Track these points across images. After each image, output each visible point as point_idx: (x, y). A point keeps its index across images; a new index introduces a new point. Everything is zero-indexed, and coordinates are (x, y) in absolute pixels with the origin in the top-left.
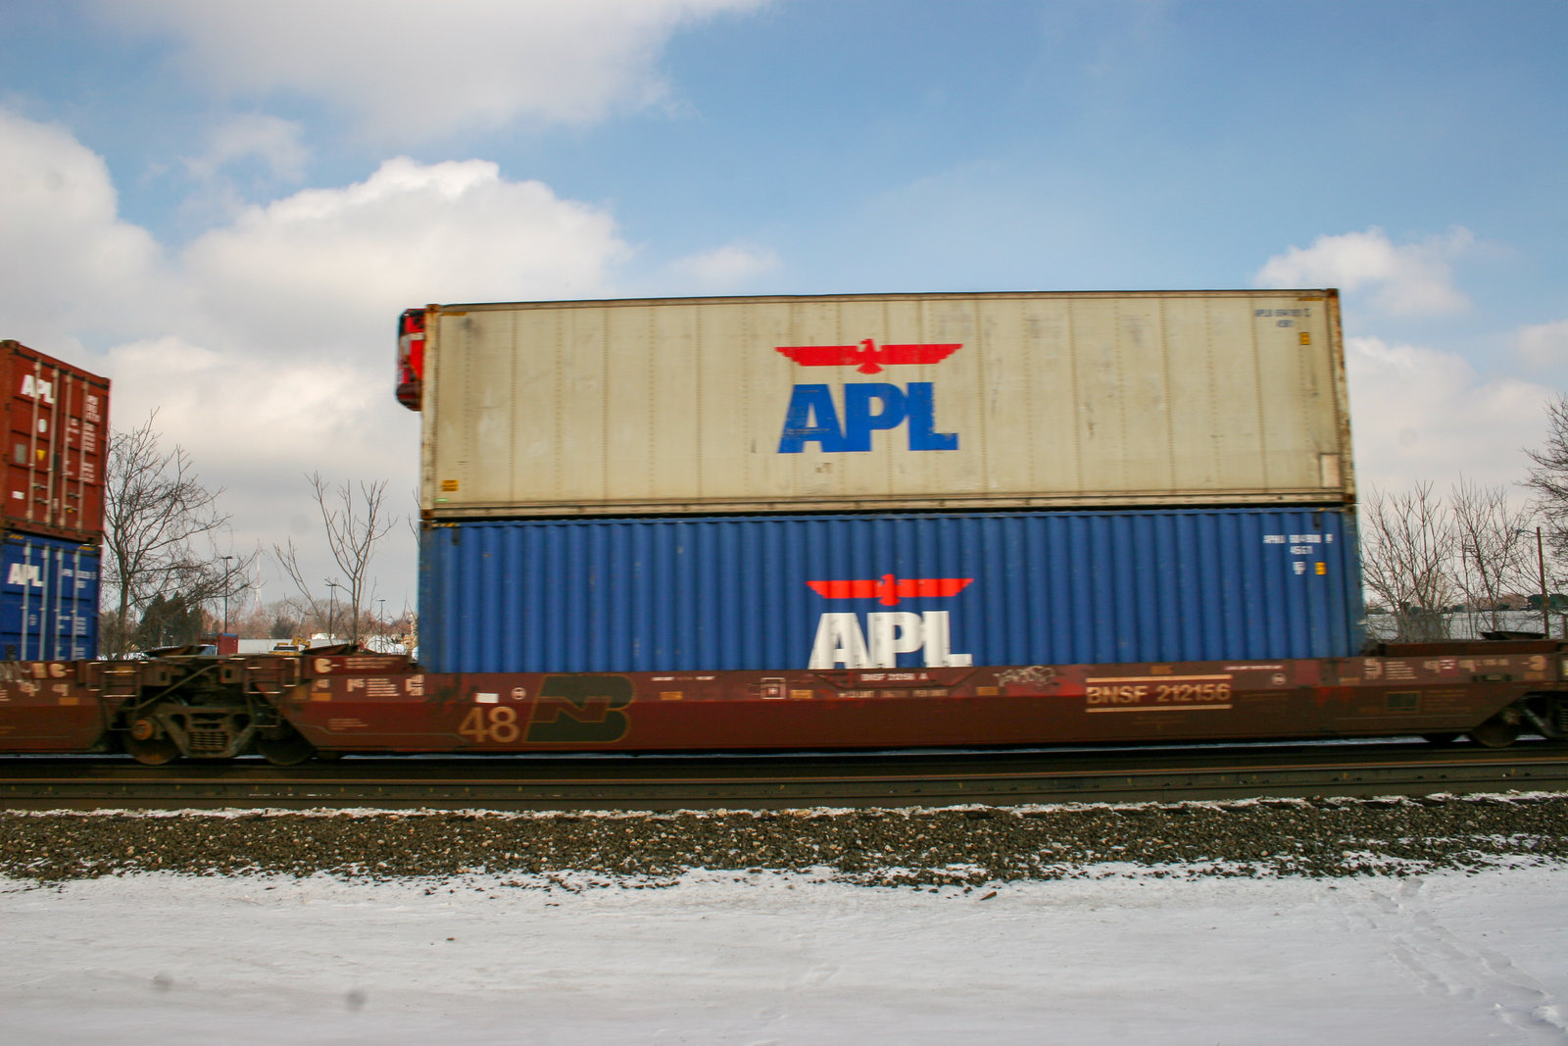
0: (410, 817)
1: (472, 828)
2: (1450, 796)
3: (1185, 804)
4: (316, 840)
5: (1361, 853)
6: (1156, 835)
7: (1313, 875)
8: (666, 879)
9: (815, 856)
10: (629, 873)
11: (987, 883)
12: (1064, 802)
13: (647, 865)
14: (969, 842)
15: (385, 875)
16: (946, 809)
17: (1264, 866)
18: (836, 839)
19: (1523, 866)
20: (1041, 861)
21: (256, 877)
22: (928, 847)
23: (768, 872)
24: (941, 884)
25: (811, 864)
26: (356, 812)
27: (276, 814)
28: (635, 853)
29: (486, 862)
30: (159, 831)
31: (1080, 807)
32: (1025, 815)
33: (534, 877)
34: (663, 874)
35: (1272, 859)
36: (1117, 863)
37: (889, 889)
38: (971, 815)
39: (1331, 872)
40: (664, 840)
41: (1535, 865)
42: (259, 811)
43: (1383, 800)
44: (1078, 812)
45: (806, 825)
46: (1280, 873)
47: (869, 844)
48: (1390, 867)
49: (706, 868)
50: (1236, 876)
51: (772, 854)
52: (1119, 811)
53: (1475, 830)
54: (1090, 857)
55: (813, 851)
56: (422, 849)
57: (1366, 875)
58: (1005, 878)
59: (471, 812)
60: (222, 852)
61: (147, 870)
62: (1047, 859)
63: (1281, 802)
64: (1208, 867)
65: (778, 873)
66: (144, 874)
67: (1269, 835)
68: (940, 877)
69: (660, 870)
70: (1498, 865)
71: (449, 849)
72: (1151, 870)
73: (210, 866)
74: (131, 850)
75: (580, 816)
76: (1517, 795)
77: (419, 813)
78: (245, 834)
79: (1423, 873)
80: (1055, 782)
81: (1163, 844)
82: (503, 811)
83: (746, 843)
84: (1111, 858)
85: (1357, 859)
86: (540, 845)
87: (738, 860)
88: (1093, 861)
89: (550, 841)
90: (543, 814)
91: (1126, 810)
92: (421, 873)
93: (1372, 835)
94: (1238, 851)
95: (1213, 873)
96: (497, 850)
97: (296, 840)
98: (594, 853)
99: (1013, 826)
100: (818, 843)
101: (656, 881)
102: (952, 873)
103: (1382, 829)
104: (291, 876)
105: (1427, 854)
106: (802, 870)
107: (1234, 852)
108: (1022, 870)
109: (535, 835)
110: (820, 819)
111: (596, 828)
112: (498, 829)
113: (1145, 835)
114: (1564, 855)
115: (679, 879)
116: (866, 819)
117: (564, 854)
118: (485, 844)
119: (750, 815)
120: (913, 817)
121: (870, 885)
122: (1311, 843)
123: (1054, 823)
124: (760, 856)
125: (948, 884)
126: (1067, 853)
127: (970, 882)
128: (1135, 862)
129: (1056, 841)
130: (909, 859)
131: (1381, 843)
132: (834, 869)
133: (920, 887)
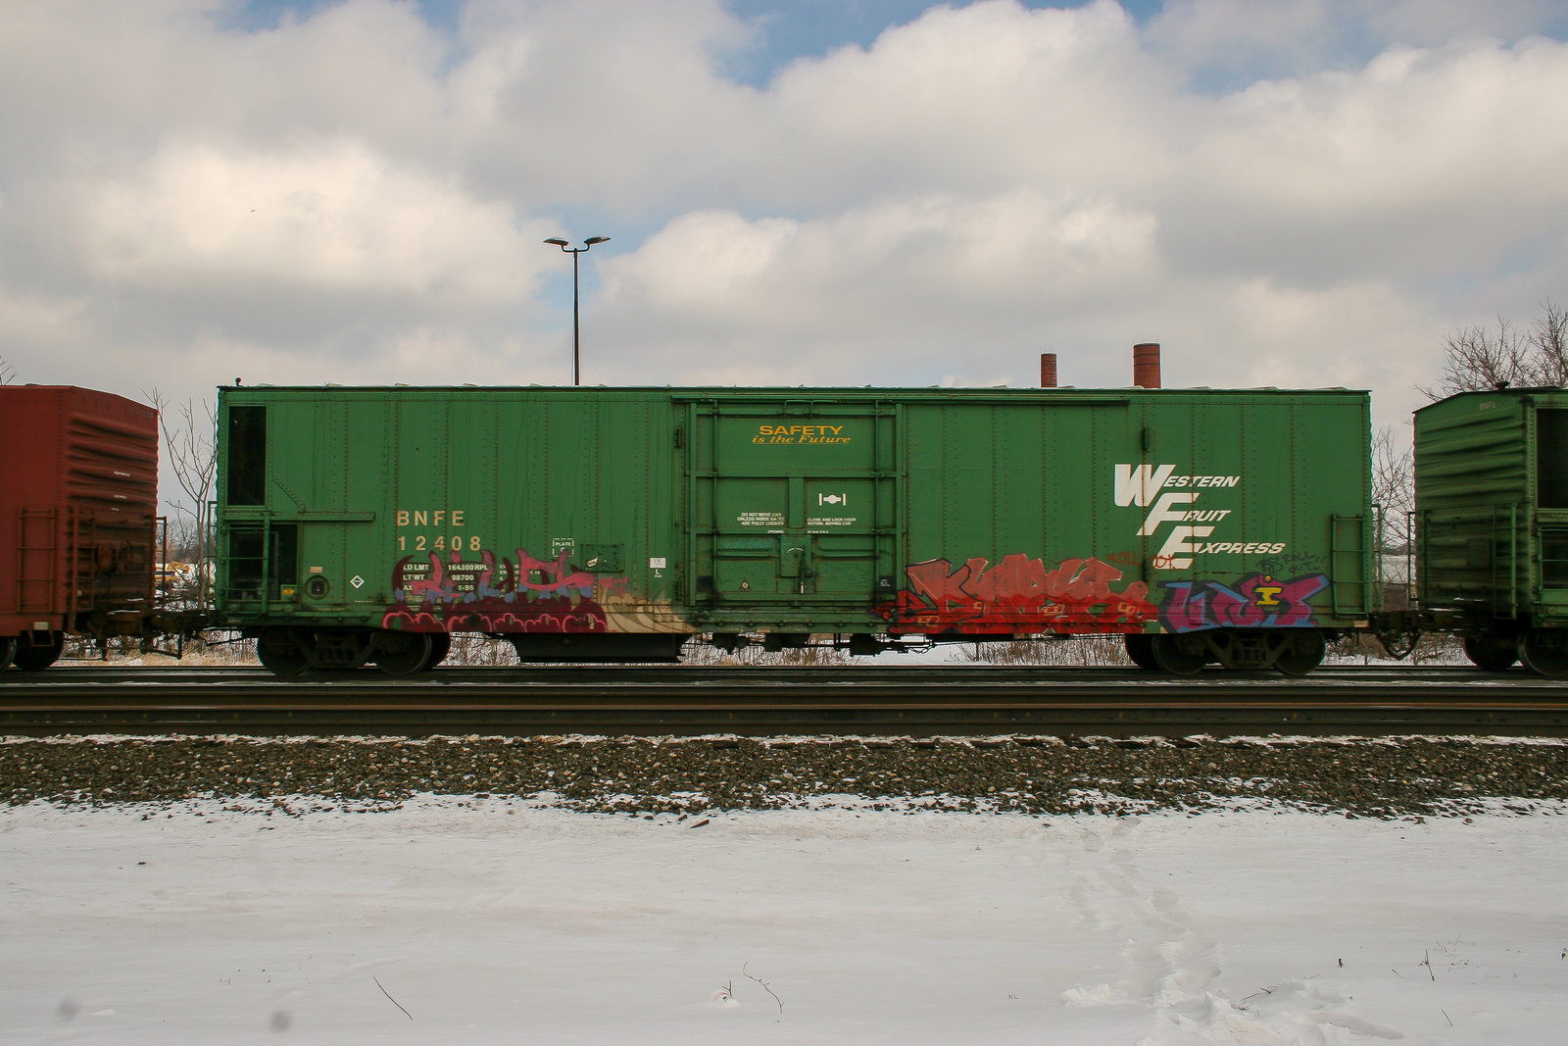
0: (156, 743)
1: (213, 754)
2: (1210, 738)
3: (936, 739)
5: (1089, 792)
6: (892, 769)
7: (1032, 812)
8: (391, 803)
9: (547, 782)
10: (358, 797)
11: (704, 811)
12: (819, 734)
13: (376, 790)
14: (703, 771)
15: (107, 801)
16: (698, 738)
17: (987, 802)
18: (573, 765)
19: (1248, 808)
20: (767, 791)
22: (662, 774)
23: (494, 797)
26: (102, 739)
27: (14, 741)
28: (370, 777)
29: (216, 787)
31: (830, 740)
34: (391, 799)
35: (1000, 796)
36: (842, 794)
37: (604, 816)
39: (1054, 812)
40: (404, 765)
41: (1261, 808)
45: (551, 753)
46: (999, 810)
47: (605, 771)
48: (1113, 806)
49: (431, 793)
50: (954, 811)
51: (503, 779)
55: (547, 777)
57: (1085, 813)
58: (724, 806)
62: (774, 789)
64: (931, 801)
68: (662, 804)
69: (388, 795)
70: (1223, 807)
72: (873, 803)
75: (332, 741)
76: (1280, 738)
77: (168, 739)
79: (1144, 813)
81: (895, 777)
82: (258, 736)
83: (485, 770)
84: (837, 790)
85: (1083, 797)
86: (278, 769)
87: (470, 785)
88: (817, 793)
89: (288, 766)
90: (296, 739)
92: (146, 799)
93: (1108, 774)
94: (969, 786)
95: (933, 807)
96: (233, 774)
97: (23, 768)
98: (330, 777)
99: (754, 756)
100: (555, 769)
101: (381, 805)
102: (674, 801)
103: (1121, 769)
104: (6, 804)
106: (529, 795)
107: (963, 786)
108: (744, 799)
109: (276, 760)
110: (569, 746)
111: (341, 753)
112: (240, 754)
113: (880, 769)
114: (1295, 800)
115: (404, 803)
116: (613, 747)
117: (299, 778)
118: (221, 769)
119: (502, 741)
120: (661, 745)
121: (589, 812)
122: (1042, 780)
123: (796, 755)
124: (493, 781)
125: (666, 811)
126: (795, 784)
127: (688, 809)
128: (861, 794)
129: (790, 771)
130: (638, 786)
131: (1113, 782)
132: (561, 795)
133: (638, 813)
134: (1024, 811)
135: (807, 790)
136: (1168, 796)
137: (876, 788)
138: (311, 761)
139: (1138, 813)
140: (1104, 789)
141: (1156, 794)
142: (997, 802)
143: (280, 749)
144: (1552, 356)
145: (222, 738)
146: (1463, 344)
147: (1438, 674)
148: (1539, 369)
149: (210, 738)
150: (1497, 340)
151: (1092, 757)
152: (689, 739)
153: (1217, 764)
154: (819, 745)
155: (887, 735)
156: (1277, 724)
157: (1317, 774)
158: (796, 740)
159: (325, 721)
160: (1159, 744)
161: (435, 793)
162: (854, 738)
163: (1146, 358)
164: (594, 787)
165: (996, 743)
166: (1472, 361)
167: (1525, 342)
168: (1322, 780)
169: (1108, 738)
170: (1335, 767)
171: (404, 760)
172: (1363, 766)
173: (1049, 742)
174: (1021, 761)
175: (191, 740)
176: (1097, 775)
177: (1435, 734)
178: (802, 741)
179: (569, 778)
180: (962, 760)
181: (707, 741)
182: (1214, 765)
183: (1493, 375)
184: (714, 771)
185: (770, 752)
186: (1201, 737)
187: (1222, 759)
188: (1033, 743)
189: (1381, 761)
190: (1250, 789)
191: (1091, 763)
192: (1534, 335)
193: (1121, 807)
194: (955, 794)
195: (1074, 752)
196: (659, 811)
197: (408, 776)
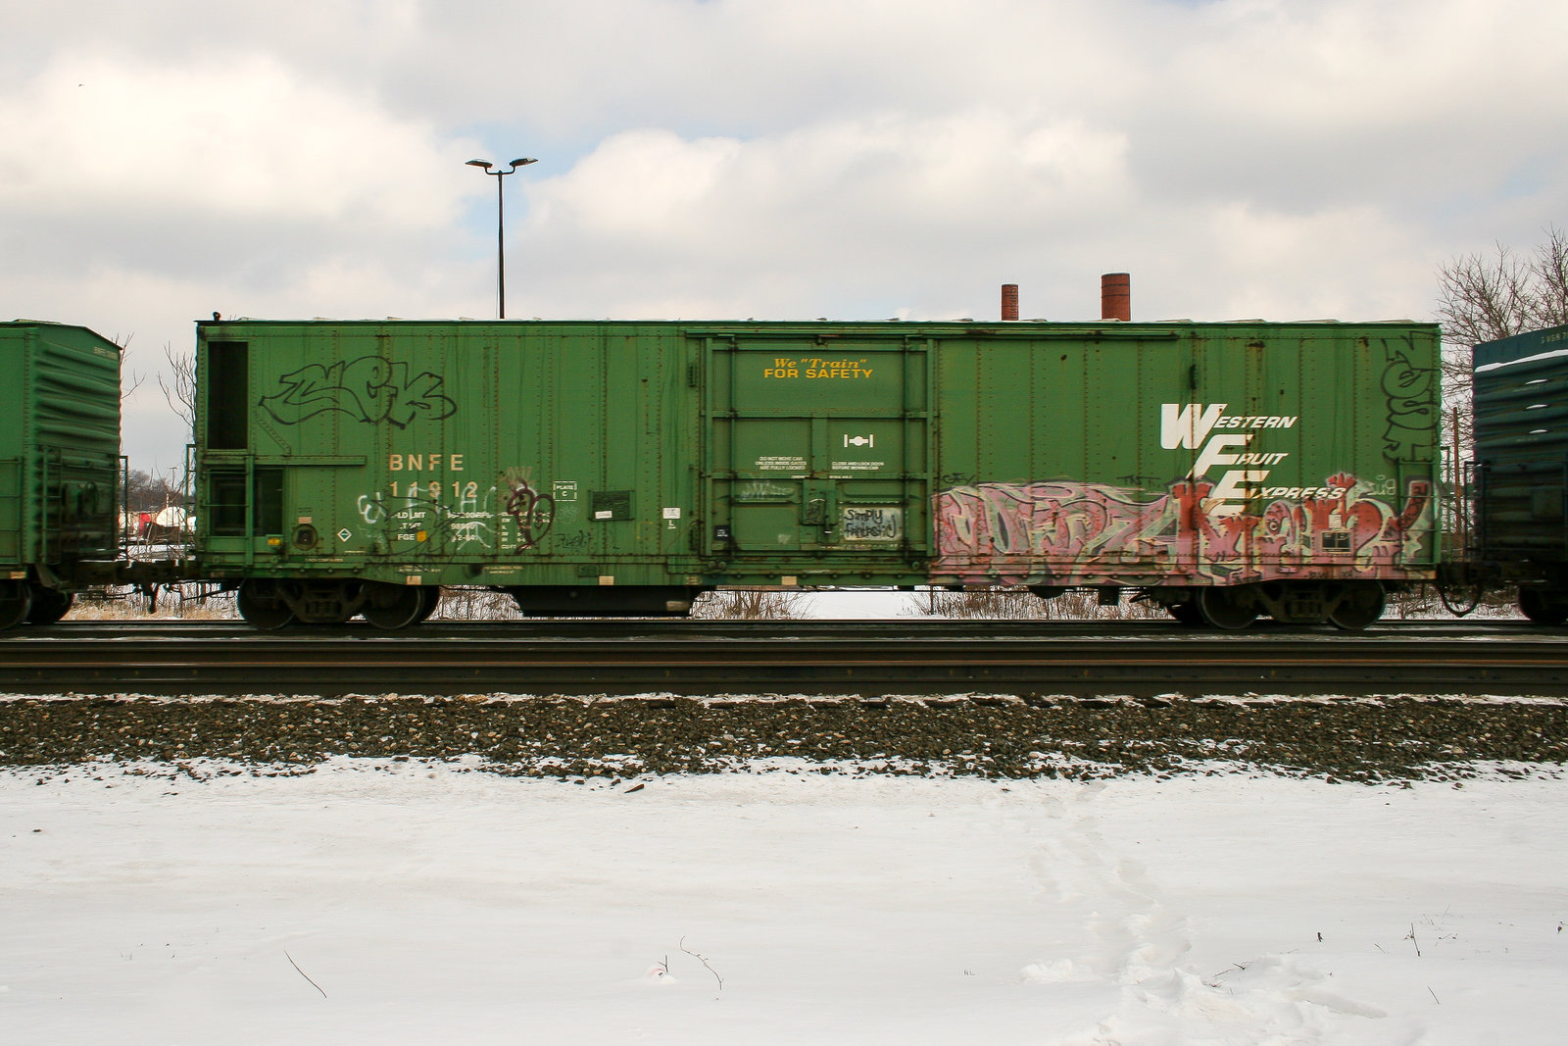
0: (52, 702)
1: (113, 713)
5: (1052, 755)
6: (840, 730)
7: (990, 776)
8: (304, 767)
11: (639, 776)
13: (288, 752)
16: (632, 697)
17: (942, 766)
18: (498, 726)
20: (706, 754)
22: (594, 735)
28: (280, 739)
29: (115, 750)
31: (773, 699)
32: (712, 706)
34: (302, 761)
35: (954, 758)
36: (786, 757)
37: (534, 779)
39: (1014, 776)
43: (1104, 699)
44: (769, 704)
45: (473, 712)
46: (953, 774)
47: (532, 732)
50: (907, 774)
51: (424, 740)
52: (814, 703)
53: (1186, 734)
55: (471, 739)
57: (1047, 778)
58: (661, 770)
62: (713, 752)
63: (993, 699)
64: (881, 764)
65: (424, 761)
67: (960, 732)
68: (593, 767)
69: (300, 758)
70: (1195, 771)
71: (80, 736)
72: (820, 766)
76: (1257, 697)
77: (64, 699)
79: (1110, 777)
81: (843, 739)
85: (1044, 760)
86: (182, 731)
87: (387, 748)
93: (1072, 736)
94: (924, 747)
98: (238, 739)
100: (478, 731)
102: (607, 764)
106: (453, 758)
107: (915, 749)
108: (682, 762)
109: (180, 721)
110: (494, 706)
111: (250, 713)
112: (141, 714)
113: (828, 730)
114: (1272, 763)
115: (317, 767)
116: (541, 707)
117: (205, 740)
118: (122, 730)
119: (422, 700)
120: (593, 704)
121: (515, 776)
122: (1002, 742)
123: (737, 715)
124: (413, 743)
125: (598, 775)
126: (736, 746)
127: (621, 773)
128: (806, 757)
129: (731, 732)
130: (567, 748)
131: (1078, 744)
132: (485, 758)
133: (567, 777)
134: (981, 775)
135: (749, 752)
136: (1136, 759)
137: (823, 751)
138: (217, 722)
139: (1104, 777)
140: (1067, 752)
141: (1122, 757)
142: (953, 765)
143: (183, 709)
144: (1555, 286)
145: (122, 697)
146: (1458, 272)
147: (1427, 629)
148: (1541, 300)
149: (110, 697)
150: (1495, 268)
151: (1055, 717)
152: (623, 698)
153: (1189, 725)
154: (762, 705)
155: (835, 693)
156: (1255, 682)
157: (1296, 735)
158: (737, 699)
159: (233, 679)
160: (1127, 704)
161: (350, 756)
162: (799, 697)
163: (1115, 289)
164: (521, 750)
165: (952, 702)
166: (1468, 291)
167: (1526, 271)
168: (1301, 741)
169: (1072, 698)
170: (1315, 728)
171: (317, 721)
172: (1345, 727)
173: (1008, 702)
174: (978, 721)
175: (89, 699)
176: (1060, 737)
177: (1423, 693)
178: (743, 700)
179: (494, 740)
180: (914, 721)
181: (642, 700)
182: (1185, 726)
183: (1491, 307)
184: (649, 733)
185: (710, 713)
186: (1172, 696)
187: (1194, 719)
188: (992, 702)
189: (1365, 722)
190: (1225, 752)
191: (1054, 723)
192: (1536, 263)
193: (1086, 771)
194: (908, 757)
195: (1035, 711)
196: (590, 775)
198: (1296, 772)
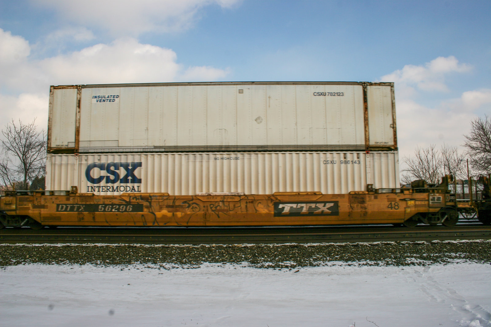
0: (116, 246)
1: (136, 250)
2: (439, 241)
3: (358, 243)
4: (87, 253)
5: (412, 259)
6: (349, 253)
7: (397, 265)
8: (197, 266)
9: (243, 259)
10: (185, 264)
11: (296, 267)
12: (320, 242)
13: (190, 261)
14: (291, 255)
15: (108, 264)
16: (284, 244)
17: (382, 263)
18: (249, 253)
19: (460, 262)
20: (313, 261)
21: (67, 265)
22: (278, 256)
23: (228, 264)
24: (282, 268)
25: (241, 261)
26: (99, 245)
27: (74, 245)
28: (187, 258)
29: (140, 260)
30: (37, 250)
31: (325, 244)
32: (308, 247)
33: (155, 265)
34: (195, 264)
35: (384, 260)
36: (337, 261)
37: (266, 269)
38: (291, 246)
39: (402, 264)
40: (196, 254)
41: (464, 262)
42: (69, 244)
43: (419, 242)
44: (325, 246)
45: (240, 249)
46: (387, 265)
47: (260, 255)
48: (420, 263)
49: (209, 262)
50: (373, 265)
51: (229, 258)
52: (337, 245)
53: (446, 252)
54: (328, 259)
55: (242, 257)
56: (120, 256)
57: (413, 265)
58: (302, 266)
59: (135, 245)
60: (57, 257)
61: (33, 263)
62: (315, 260)
63: (387, 243)
64: (365, 263)
65: (231, 264)
66: (32, 264)
67: (383, 253)
68: (282, 265)
69: (195, 263)
70: (453, 262)
71: (128, 256)
72: (347, 264)
73: (53, 261)
74: (28, 256)
75: (170, 246)
76: (459, 241)
77: (119, 245)
78: (64, 251)
79: (430, 265)
80: (318, 236)
81: (351, 256)
82: (145, 244)
83: (222, 255)
84: (335, 260)
85: (410, 260)
86: (157, 255)
87: (219, 260)
88: (329, 261)
89: (160, 254)
90: (158, 245)
91: (340, 245)
92: (120, 264)
93: (415, 253)
94: (374, 258)
95: (366, 265)
96: (144, 256)
97: (80, 253)
98: (174, 257)
99: (304, 250)
100: (244, 255)
101: (193, 266)
102: (285, 264)
103: (418, 251)
104: (79, 265)
105: (432, 259)
106: (239, 263)
108: (307, 263)
109: (155, 252)
110: (243, 248)
113: (345, 253)
114: (473, 259)
115: (200, 266)
116: (259, 248)
117: (165, 258)
118: (139, 255)
119: (223, 246)
120: (273, 247)
121: (259, 268)
123: (317, 249)
124: (226, 259)
125: (284, 268)
126: (321, 258)
127: (291, 267)
128: (342, 261)
129: (318, 254)
130: (272, 260)
131: (418, 255)
132: (249, 263)
133: (275, 268)
134: (394, 265)
135: (325, 260)
136: (435, 259)
137: (346, 259)
138: (167, 252)
139: (429, 265)
140: (415, 257)
149: (132, 245)
154: (322, 246)
162: (332, 244)
164: (258, 260)
165: (376, 244)
169: (409, 242)
171: (196, 252)
173: (392, 244)
176: (412, 254)
182: (445, 249)
184: (294, 255)
191: (408, 250)
194: (371, 260)
195: (402, 246)
197: (198, 257)
198: (481, 262)
